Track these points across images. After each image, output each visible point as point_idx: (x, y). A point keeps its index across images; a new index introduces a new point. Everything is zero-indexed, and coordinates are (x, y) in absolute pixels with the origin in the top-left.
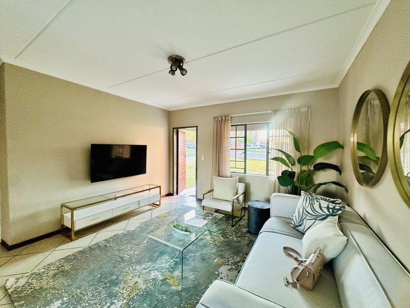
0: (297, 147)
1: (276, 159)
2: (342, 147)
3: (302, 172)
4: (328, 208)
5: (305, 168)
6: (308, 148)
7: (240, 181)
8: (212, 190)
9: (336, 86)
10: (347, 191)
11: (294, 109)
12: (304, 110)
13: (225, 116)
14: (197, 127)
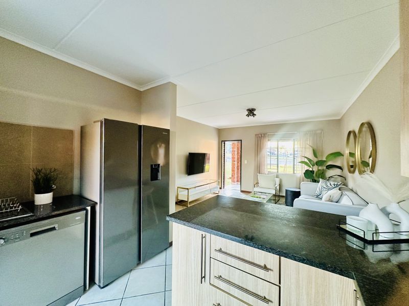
0: (315, 155)
1: (302, 162)
2: (343, 156)
3: (319, 170)
4: (334, 185)
5: (320, 168)
6: (322, 156)
7: (277, 177)
8: (257, 183)
9: (339, 118)
10: (345, 180)
11: (312, 131)
12: (319, 132)
13: (264, 134)
14: (241, 140)
